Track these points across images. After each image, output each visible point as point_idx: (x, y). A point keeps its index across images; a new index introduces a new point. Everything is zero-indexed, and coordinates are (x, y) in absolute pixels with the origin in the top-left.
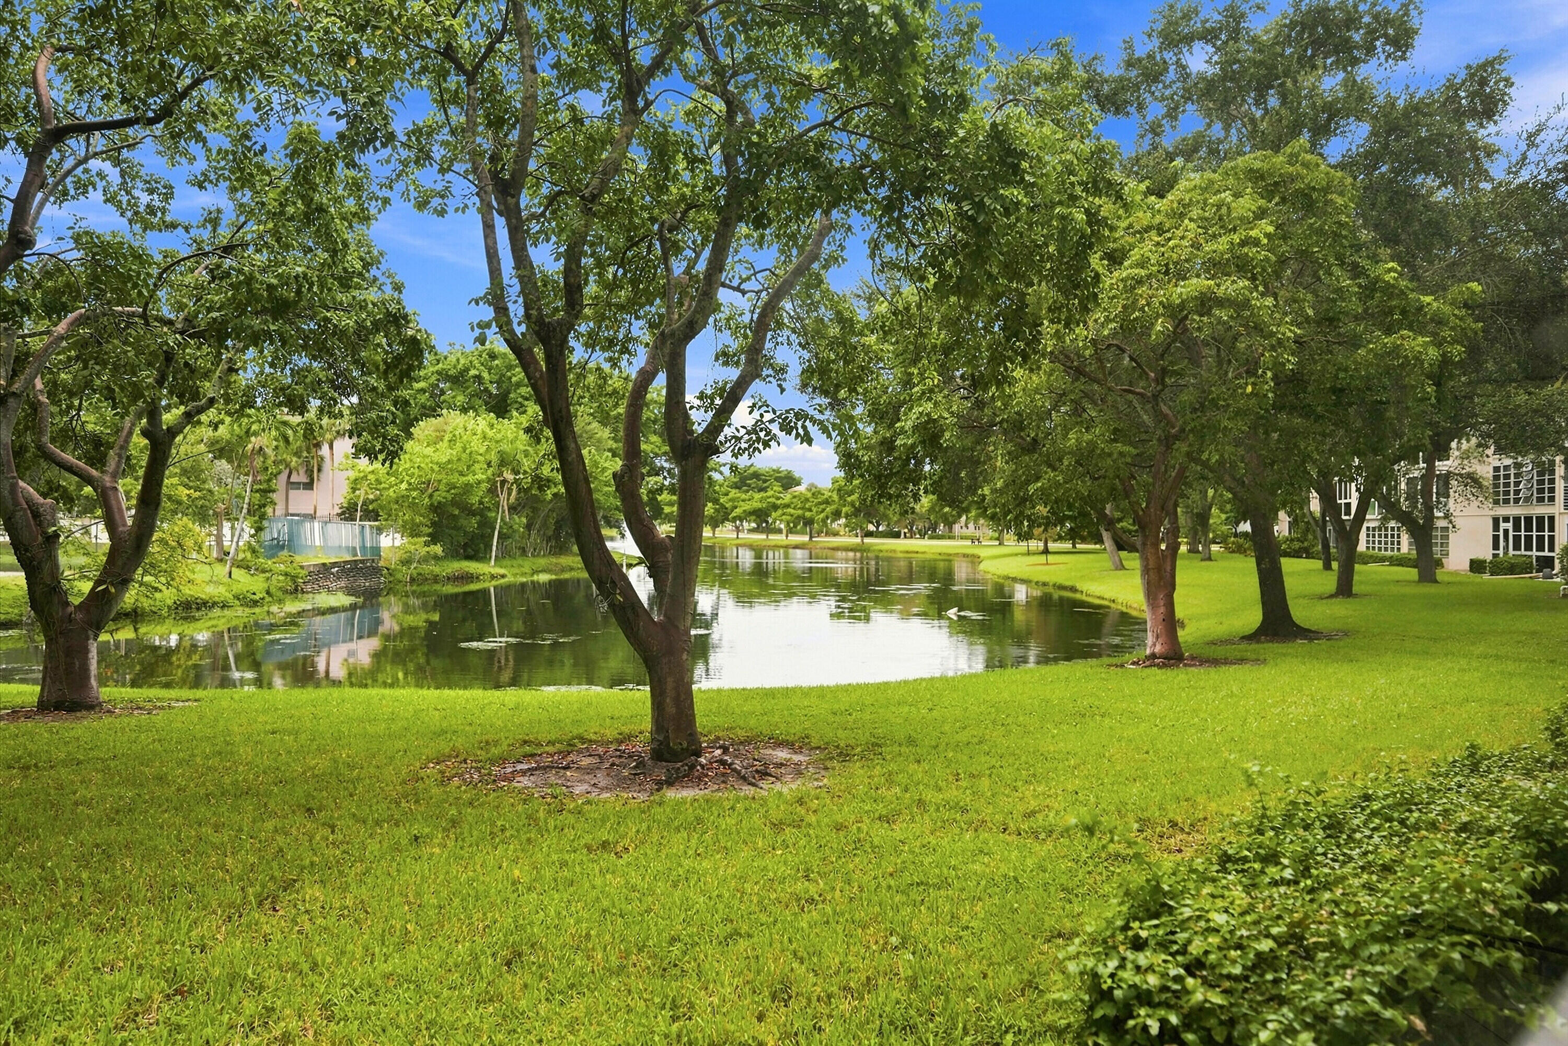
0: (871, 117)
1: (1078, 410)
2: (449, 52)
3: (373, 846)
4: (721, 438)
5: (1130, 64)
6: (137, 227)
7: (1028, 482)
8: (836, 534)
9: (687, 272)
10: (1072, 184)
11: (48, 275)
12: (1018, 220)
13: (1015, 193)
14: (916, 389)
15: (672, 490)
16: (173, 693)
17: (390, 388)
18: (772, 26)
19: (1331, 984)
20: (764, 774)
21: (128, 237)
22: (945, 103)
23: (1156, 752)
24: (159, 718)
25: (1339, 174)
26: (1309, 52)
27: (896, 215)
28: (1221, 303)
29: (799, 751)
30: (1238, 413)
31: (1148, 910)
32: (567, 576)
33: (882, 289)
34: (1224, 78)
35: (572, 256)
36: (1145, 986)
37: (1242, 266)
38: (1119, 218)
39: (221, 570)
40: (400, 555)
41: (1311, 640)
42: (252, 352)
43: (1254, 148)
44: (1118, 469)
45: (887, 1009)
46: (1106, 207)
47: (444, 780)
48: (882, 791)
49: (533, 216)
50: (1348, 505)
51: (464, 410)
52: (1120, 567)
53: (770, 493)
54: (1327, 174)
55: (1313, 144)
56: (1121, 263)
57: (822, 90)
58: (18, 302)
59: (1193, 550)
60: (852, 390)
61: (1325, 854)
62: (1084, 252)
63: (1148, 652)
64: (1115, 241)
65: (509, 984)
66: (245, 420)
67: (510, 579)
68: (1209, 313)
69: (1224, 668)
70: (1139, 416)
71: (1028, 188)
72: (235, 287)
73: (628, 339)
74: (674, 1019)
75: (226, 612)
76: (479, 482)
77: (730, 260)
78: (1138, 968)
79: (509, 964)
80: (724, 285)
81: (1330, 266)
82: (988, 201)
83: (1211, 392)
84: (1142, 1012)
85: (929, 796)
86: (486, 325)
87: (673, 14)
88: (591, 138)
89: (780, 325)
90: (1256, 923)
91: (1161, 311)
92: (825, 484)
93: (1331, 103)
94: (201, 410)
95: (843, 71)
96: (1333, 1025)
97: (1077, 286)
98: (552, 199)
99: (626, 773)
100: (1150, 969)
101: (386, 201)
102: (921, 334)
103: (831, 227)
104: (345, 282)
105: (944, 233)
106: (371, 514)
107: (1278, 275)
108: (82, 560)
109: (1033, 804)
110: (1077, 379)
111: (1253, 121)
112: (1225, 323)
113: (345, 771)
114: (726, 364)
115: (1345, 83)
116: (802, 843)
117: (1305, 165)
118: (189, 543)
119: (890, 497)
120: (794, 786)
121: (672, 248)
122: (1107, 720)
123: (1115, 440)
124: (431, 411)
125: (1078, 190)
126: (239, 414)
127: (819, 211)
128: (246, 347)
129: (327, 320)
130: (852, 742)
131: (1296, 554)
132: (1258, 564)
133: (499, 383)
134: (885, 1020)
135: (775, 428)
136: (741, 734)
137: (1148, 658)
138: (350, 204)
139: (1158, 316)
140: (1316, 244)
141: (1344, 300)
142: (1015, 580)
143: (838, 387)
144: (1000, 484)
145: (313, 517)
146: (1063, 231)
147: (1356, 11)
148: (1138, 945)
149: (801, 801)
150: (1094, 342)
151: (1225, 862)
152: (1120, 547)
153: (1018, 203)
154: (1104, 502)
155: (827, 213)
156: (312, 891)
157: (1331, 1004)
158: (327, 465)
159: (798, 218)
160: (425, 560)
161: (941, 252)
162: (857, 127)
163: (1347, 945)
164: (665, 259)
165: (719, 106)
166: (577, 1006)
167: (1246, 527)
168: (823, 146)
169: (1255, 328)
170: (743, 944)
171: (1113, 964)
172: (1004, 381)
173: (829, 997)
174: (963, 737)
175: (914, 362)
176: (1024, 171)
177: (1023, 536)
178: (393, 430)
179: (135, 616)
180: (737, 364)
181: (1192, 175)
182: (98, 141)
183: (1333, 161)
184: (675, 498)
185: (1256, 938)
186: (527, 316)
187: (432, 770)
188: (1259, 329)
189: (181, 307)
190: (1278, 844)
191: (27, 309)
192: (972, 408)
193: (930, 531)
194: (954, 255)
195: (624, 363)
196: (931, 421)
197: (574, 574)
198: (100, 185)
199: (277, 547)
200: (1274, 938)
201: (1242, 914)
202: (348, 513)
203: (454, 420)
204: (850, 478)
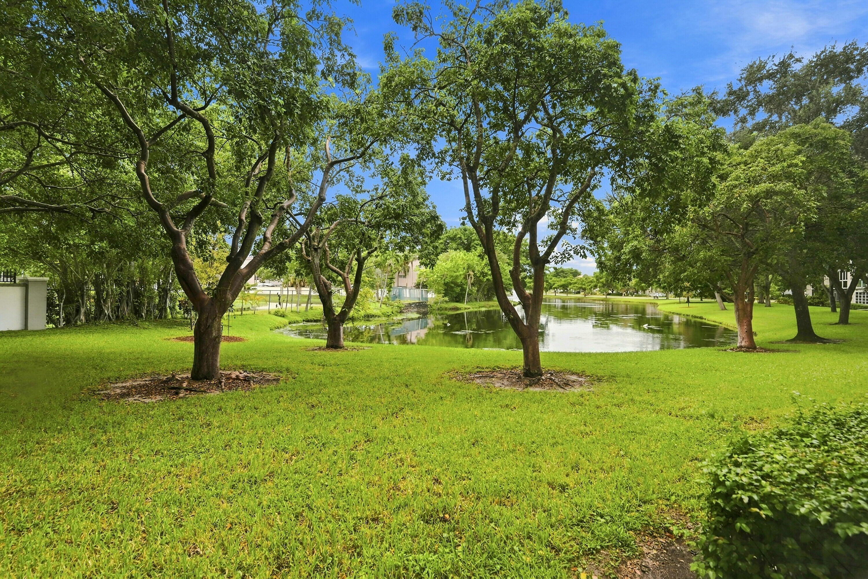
0: (612, 129)
1: (704, 242)
2: (452, 123)
3: (427, 399)
4: (551, 257)
5: (731, 93)
6: (354, 192)
7: (681, 273)
8: (595, 294)
9: (537, 195)
10: (703, 148)
11: (329, 210)
12: (677, 164)
13: (677, 153)
14: (631, 236)
15: (530, 277)
16: (364, 345)
17: (431, 242)
18: (571, 98)
19: (840, 493)
20: (567, 384)
21: (352, 196)
22: (644, 120)
23: (743, 388)
24: (361, 352)
25: (842, 131)
26: (825, 77)
27: (622, 167)
28: (776, 193)
29: (581, 376)
30: (786, 241)
31: (741, 451)
32: (491, 309)
33: (616, 197)
34: (778, 95)
35: (495, 192)
36: (740, 482)
37: (789, 177)
38: (725, 160)
39: (378, 305)
40: (434, 300)
41: (825, 343)
42: (388, 232)
43: (795, 123)
44: (724, 267)
45: (620, 479)
46: (719, 156)
47: (450, 378)
48: (616, 394)
49: (481, 179)
50: (845, 283)
51: (455, 250)
52: (725, 309)
53: (568, 278)
54: (835, 131)
55: (827, 119)
56: (726, 180)
57: (591, 121)
58: (321, 218)
59: (761, 302)
60: (603, 237)
61: (835, 436)
62: (708, 175)
63: (738, 345)
64: (723, 169)
65: (475, 451)
66: (385, 255)
67: (471, 310)
68: (771, 198)
69: (777, 354)
70: (735, 244)
71: (682, 150)
72: (384, 210)
73: (515, 221)
74: (534, 471)
75: (380, 319)
76: (460, 275)
77: (554, 189)
78: (737, 474)
79: (473, 444)
80: (552, 199)
81: (837, 173)
82: (663, 157)
83: (772, 233)
84: (740, 492)
85: (637, 398)
86: (464, 219)
87: (533, 99)
88: (501, 149)
89: (573, 213)
90: (797, 462)
91: (746, 198)
92: (591, 275)
93: (838, 99)
94: (373, 251)
95: (601, 113)
96: (841, 511)
97: (705, 190)
98: (488, 172)
99: (514, 380)
100: (743, 474)
101: (431, 177)
102: (632, 214)
103: (595, 174)
104: (418, 206)
105: (643, 173)
106: (425, 286)
107: (807, 179)
108: (338, 301)
109: (683, 405)
110: (704, 229)
111: (794, 111)
112: (779, 202)
113: (418, 373)
114: (552, 229)
115: (845, 89)
116: (583, 411)
117: (823, 128)
118: (368, 295)
119: (618, 280)
120: (579, 390)
121: (531, 187)
122: (718, 373)
123: (723, 255)
124: (445, 250)
125: (706, 150)
126: (384, 252)
127: (590, 168)
128: (387, 230)
129: (412, 219)
130: (603, 374)
131: (817, 304)
132: (796, 309)
133: (467, 239)
134: (619, 484)
135: (572, 253)
136: (558, 369)
137: (738, 347)
138: (420, 180)
139: (744, 201)
140: (829, 163)
141: (845, 188)
142: (673, 313)
143: (597, 236)
144: (667, 274)
145: (406, 287)
146: (698, 167)
147: (852, 55)
148: (737, 464)
149: (582, 396)
150: (712, 214)
151: (781, 435)
152: (724, 299)
153: (677, 157)
154: (717, 280)
155: (593, 169)
156: (408, 412)
157: (839, 502)
158: (410, 270)
159: (581, 171)
160: (442, 302)
161: (642, 180)
162: (605, 133)
163: (848, 477)
164: (529, 191)
165: (550, 131)
166: (498, 462)
167: (789, 292)
168: (592, 143)
169: (795, 203)
170: (560, 447)
171: (725, 470)
172: (669, 231)
173: (595, 471)
174: (651, 375)
175: (630, 225)
176: (681, 143)
177: (677, 295)
178: (433, 257)
179: (353, 319)
180: (556, 229)
181: (762, 138)
182: (343, 165)
183: (838, 125)
184: (531, 280)
185: (798, 468)
186: (479, 214)
187: (446, 375)
188: (798, 204)
189: (367, 217)
190: (809, 430)
191: (323, 221)
192: (655, 243)
193: (635, 293)
194: (648, 180)
195: (513, 230)
196: (636, 248)
197: (494, 308)
198: (343, 179)
199: (395, 297)
200: (808, 469)
201: (791, 457)
202: (418, 286)
203: (452, 253)
204: (602, 272)
